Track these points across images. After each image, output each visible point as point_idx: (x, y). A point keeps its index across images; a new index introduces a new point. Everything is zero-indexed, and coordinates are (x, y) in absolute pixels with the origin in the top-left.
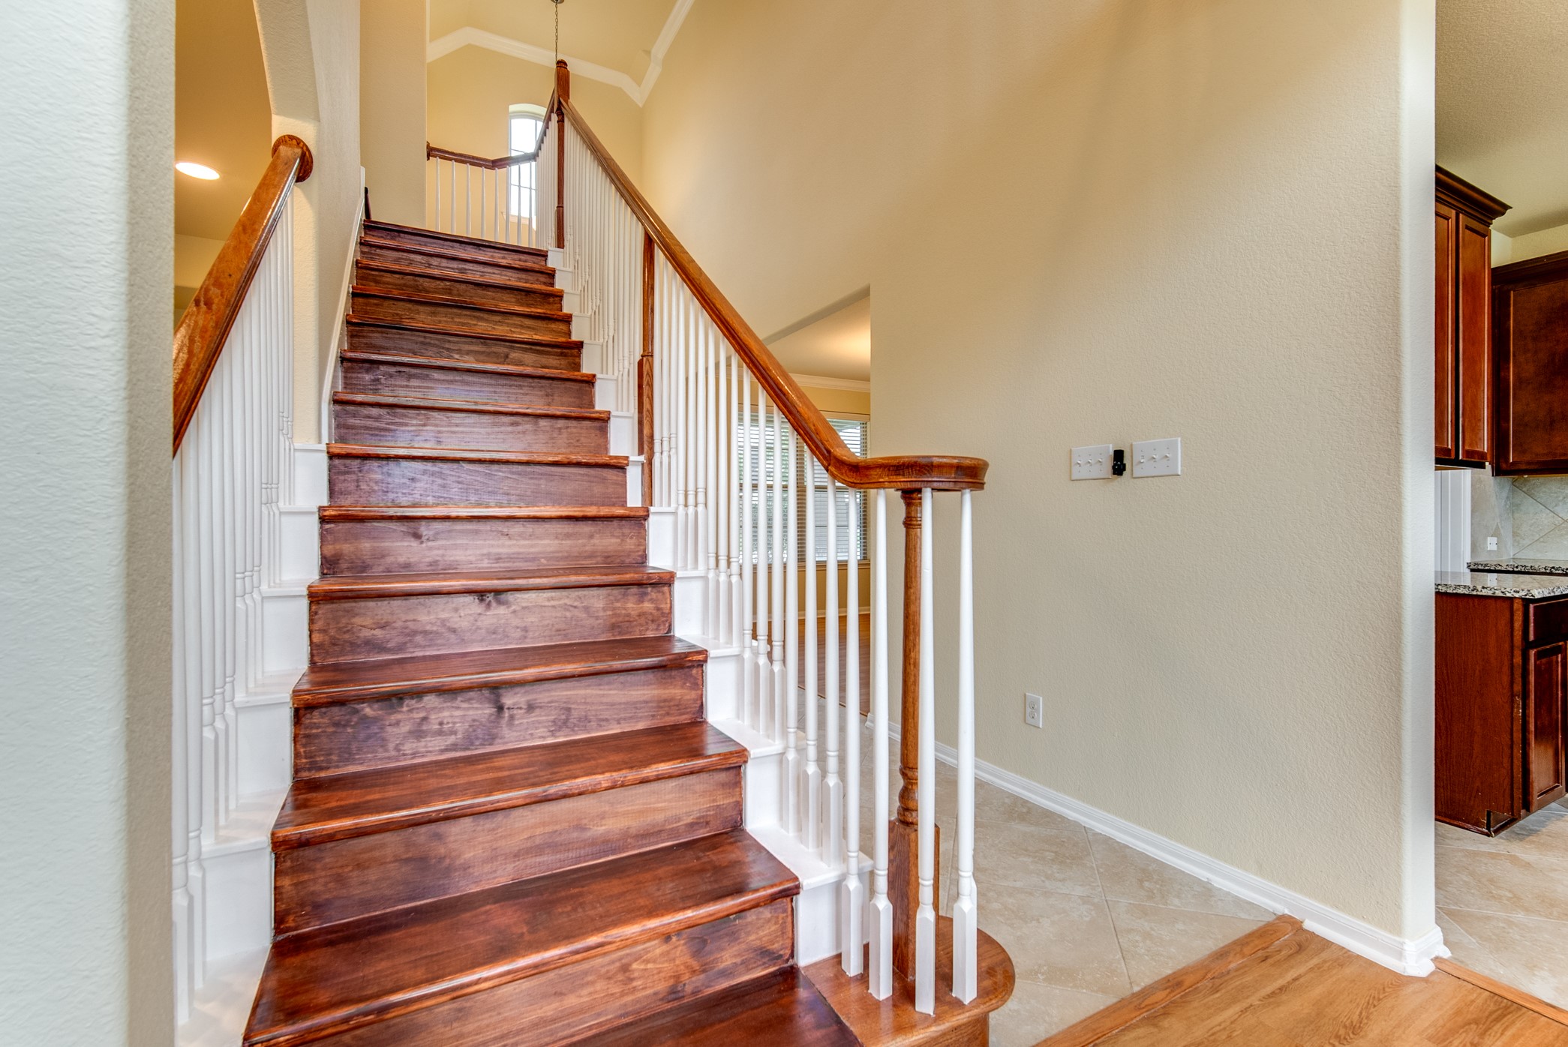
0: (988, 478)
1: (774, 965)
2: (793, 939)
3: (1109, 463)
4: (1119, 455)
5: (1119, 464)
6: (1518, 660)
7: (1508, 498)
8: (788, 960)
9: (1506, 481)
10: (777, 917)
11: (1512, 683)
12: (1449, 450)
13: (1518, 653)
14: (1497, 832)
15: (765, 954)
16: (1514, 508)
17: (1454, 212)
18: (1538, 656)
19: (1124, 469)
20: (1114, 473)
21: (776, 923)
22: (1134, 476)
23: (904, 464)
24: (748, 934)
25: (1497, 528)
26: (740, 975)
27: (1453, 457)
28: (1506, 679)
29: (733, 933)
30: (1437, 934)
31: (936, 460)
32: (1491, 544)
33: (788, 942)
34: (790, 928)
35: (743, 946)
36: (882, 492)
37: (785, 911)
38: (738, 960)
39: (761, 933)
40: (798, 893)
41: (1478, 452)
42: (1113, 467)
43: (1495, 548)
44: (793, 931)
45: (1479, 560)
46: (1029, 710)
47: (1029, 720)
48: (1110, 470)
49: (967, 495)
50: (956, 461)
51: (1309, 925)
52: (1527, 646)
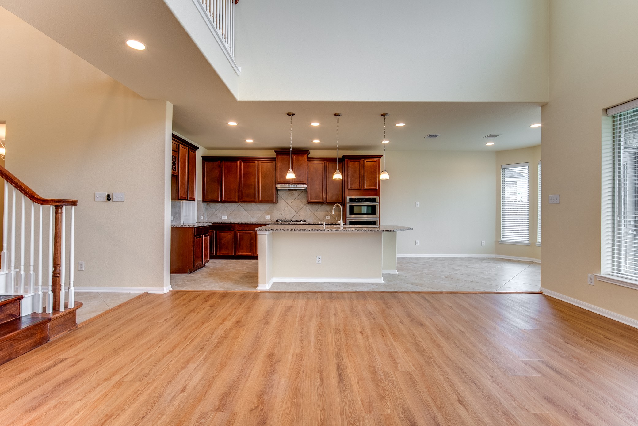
0: (78, 204)
1: (14, 318)
2: (20, 311)
3: (106, 198)
4: (109, 196)
5: (109, 198)
6: (193, 239)
7: (206, 207)
8: (18, 316)
9: (205, 204)
10: (15, 306)
11: (192, 243)
12: (186, 198)
13: (193, 238)
14: (190, 273)
15: (11, 315)
16: (207, 209)
17: (188, 148)
18: (196, 238)
19: (110, 199)
20: (107, 200)
21: (15, 308)
22: (113, 201)
23: (59, 201)
24: (7, 311)
25: (203, 214)
26: (5, 321)
27: (187, 199)
28: (191, 243)
29: (3, 311)
30: (171, 286)
31: (67, 200)
32: (202, 217)
33: (18, 312)
34: (19, 309)
35: (5, 314)
36: (51, 206)
37: (17, 305)
38: (4, 317)
39: (11, 310)
40: (22, 299)
41: (193, 198)
42: (107, 199)
43: (203, 218)
44: (20, 309)
45: (198, 221)
46: (79, 266)
47: (80, 269)
48: (106, 199)
49: (73, 207)
50: (71, 201)
51: (149, 292)
52: (195, 236)
